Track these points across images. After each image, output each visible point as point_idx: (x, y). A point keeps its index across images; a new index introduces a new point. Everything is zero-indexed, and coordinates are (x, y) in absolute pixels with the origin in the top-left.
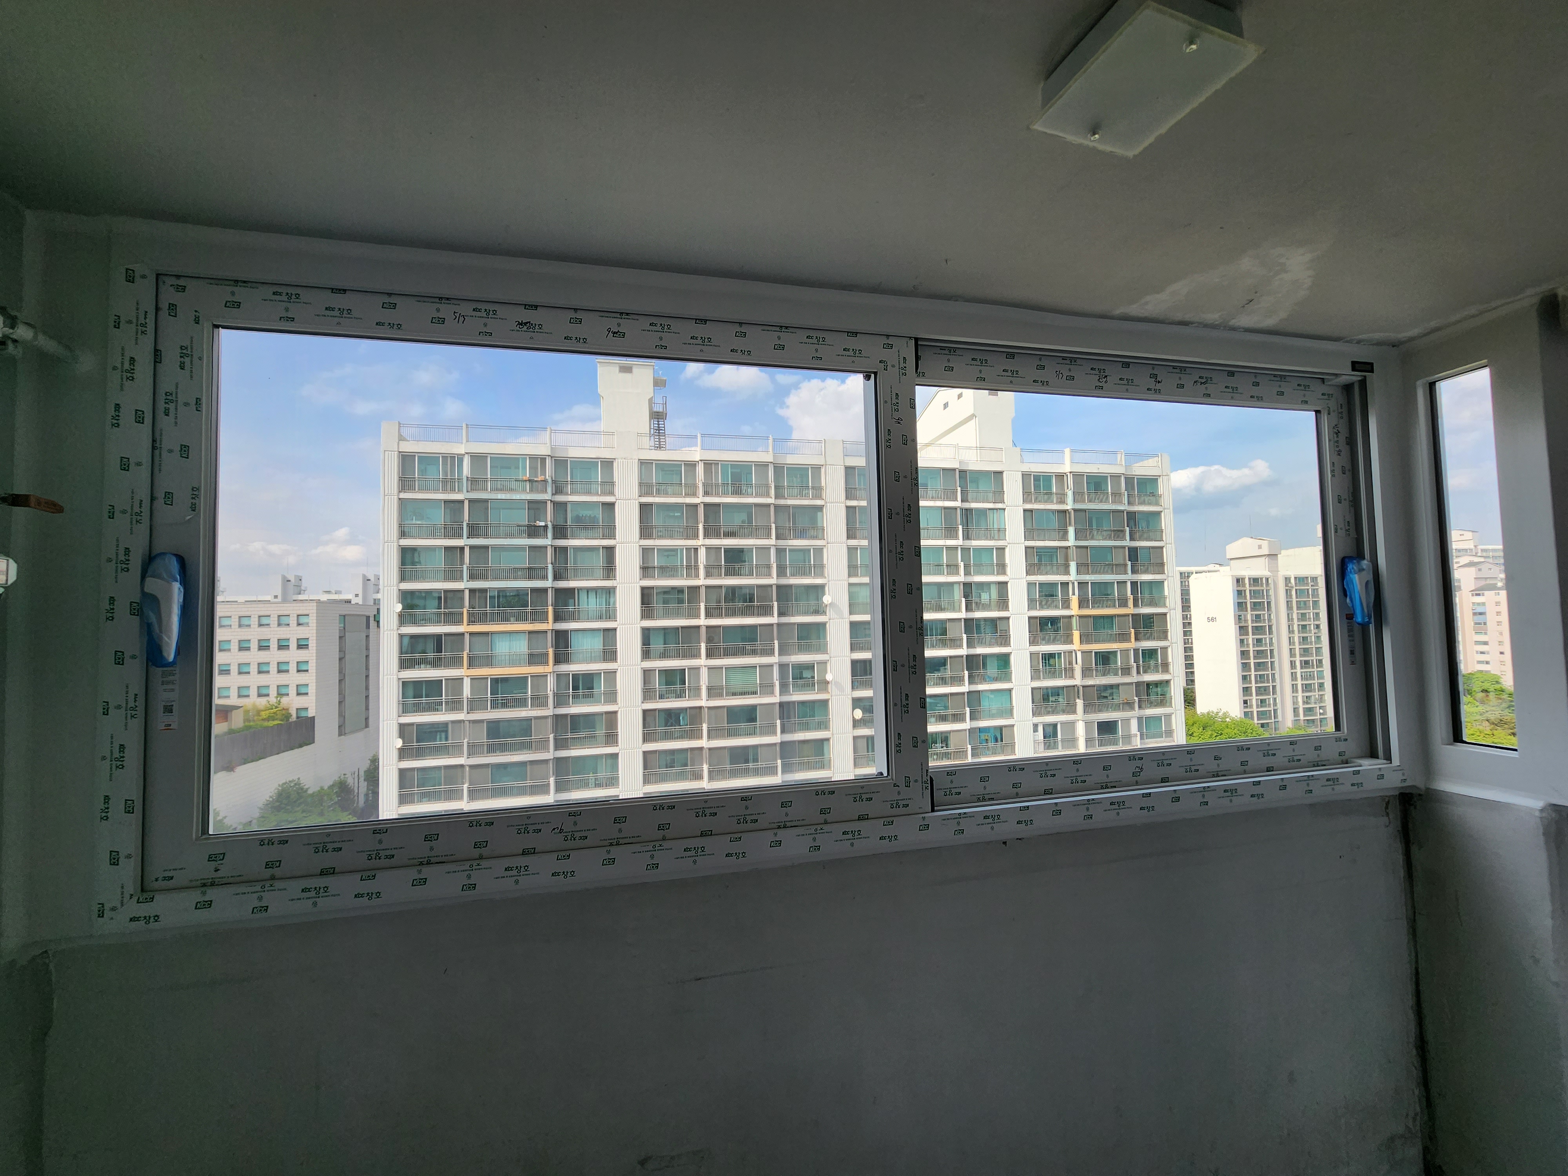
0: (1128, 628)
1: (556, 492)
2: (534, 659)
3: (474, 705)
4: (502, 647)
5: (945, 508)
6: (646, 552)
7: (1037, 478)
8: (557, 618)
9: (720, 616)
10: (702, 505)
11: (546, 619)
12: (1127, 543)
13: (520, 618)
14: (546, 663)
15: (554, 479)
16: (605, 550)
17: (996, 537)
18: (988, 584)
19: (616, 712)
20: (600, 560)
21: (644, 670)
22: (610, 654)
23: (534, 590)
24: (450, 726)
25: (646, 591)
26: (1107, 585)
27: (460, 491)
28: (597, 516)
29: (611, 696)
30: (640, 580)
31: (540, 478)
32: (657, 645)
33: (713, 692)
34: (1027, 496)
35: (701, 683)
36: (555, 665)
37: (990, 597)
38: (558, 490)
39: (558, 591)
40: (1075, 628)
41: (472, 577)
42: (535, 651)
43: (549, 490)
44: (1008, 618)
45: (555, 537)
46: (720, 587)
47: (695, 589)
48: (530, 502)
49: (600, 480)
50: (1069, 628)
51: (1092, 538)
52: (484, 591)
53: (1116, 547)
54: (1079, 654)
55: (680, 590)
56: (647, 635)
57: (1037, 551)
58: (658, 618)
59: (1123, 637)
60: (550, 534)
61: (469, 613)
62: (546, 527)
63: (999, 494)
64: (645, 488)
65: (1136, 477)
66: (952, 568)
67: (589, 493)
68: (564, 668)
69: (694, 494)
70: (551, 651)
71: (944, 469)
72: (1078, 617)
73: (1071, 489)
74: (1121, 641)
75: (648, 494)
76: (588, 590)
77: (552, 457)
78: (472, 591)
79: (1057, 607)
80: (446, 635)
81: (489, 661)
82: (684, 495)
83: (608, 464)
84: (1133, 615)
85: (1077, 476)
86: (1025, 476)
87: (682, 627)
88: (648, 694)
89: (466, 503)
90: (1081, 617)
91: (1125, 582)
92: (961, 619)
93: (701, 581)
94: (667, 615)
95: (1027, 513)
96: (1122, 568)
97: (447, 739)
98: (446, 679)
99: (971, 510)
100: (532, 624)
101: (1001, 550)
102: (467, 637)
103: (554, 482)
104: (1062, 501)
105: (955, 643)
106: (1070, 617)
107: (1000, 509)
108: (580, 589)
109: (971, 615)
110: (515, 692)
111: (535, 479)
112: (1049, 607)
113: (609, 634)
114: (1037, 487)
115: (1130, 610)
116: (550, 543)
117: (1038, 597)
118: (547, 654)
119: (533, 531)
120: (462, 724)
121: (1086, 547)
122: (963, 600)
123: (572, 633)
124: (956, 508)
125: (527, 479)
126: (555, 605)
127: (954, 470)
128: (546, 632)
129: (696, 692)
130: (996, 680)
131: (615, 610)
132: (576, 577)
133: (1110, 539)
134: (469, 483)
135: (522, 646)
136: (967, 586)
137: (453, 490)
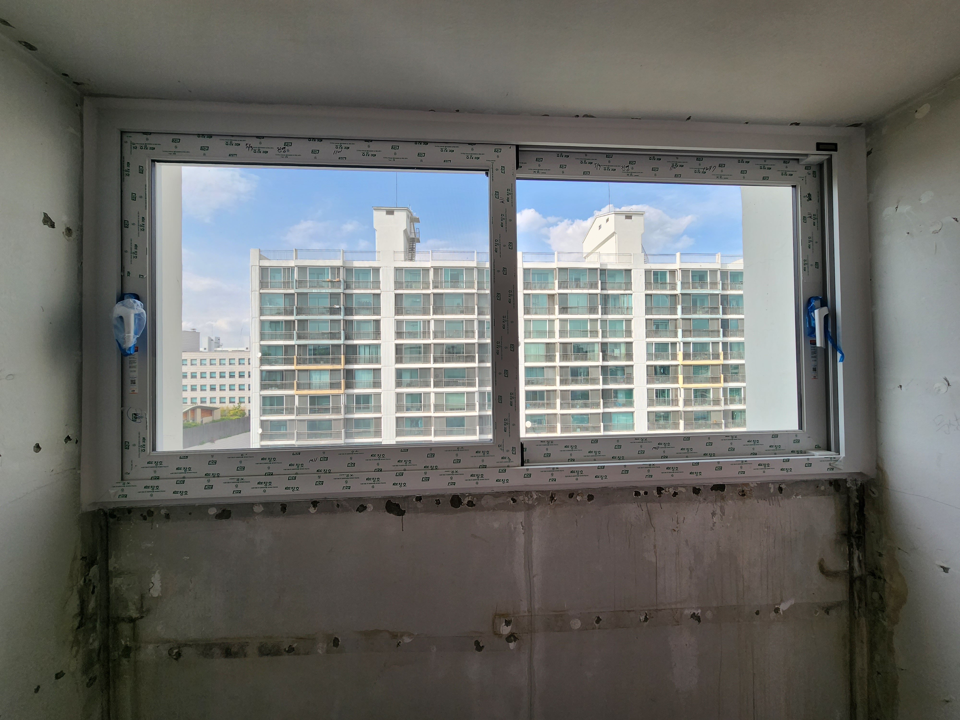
0: (719, 373)
1: (346, 288)
2: (334, 385)
3: (300, 411)
4: (316, 379)
5: (590, 294)
6: (399, 323)
7: (656, 273)
8: (347, 362)
9: (442, 362)
10: (432, 295)
11: (340, 363)
12: (720, 316)
13: (327, 362)
14: (340, 388)
15: (345, 280)
16: (375, 322)
17: (625, 313)
18: (619, 343)
19: (380, 418)
20: (371, 328)
21: (397, 394)
22: (377, 384)
23: (333, 346)
24: (288, 422)
25: (398, 347)
26: (706, 344)
27: (293, 288)
28: (371, 302)
29: (378, 409)
30: (395, 340)
31: (337, 280)
32: (406, 379)
33: (438, 408)
34: (648, 285)
35: (431, 403)
36: (346, 389)
37: (620, 352)
38: (347, 287)
39: (347, 346)
40: (680, 373)
41: (299, 337)
42: (333, 381)
43: (342, 286)
44: (632, 366)
45: (346, 314)
46: (443, 344)
47: (427, 346)
48: (331, 294)
49: (372, 280)
50: (676, 372)
51: (695, 313)
52: (305, 346)
53: (712, 319)
54: (682, 390)
55: (418, 347)
56: (399, 373)
57: (654, 322)
58: (406, 363)
59: (715, 380)
60: (342, 313)
61: (297, 359)
62: (340, 308)
63: (628, 285)
64: (398, 284)
65: (729, 271)
66: (594, 333)
67: (366, 288)
68: (351, 391)
69: (428, 288)
70: (343, 381)
71: (590, 269)
72: (682, 366)
73: (680, 280)
74: (713, 382)
75: (401, 288)
76: (365, 345)
77: (344, 267)
78: (299, 346)
79: (668, 359)
80: (286, 371)
81: (309, 386)
82: (422, 288)
83: (377, 270)
84: (723, 365)
85: (685, 272)
86: (647, 272)
87: (420, 369)
88: (399, 408)
89: (296, 295)
90: (684, 366)
91: (718, 343)
92: (599, 366)
93: (431, 341)
94: (412, 360)
95: (648, 297)
96: (716, 333)
97: (286, 430)
98: (285, 396)
99: (608, 295)
100: (332, 366)
101: (629, 321)
102: (296, 372)
103: (345, 282)
104: (674, 288)
105: (595, 381)
106: (677, 366)
107: (628, 294)
108: (360, 345)
109: (606, 363)
110: (324, 404)
111: (334, 280)
112: (662, 358)
113: (377, 371)
114: (656, 280)
115: (721, 361)
116: (342, 318)
117: (654, 352)
118: (340, 383)
119: (333, 311)
120: (295, 421)
121: (690, 319)
122: (601, 354)
123: (356, 371)
124: (597, 294)
125: (329, 280)
126: (346, 354)
127: (597, 269)
128: (340, 370)
129: (427, 408)
130: (624, 405)
131: (380, 358)
132: (358, 338)
133: (707, 313)
134: (297, 283)
135: (326, 378)
136: (604, 345)
137: (289, 288)
